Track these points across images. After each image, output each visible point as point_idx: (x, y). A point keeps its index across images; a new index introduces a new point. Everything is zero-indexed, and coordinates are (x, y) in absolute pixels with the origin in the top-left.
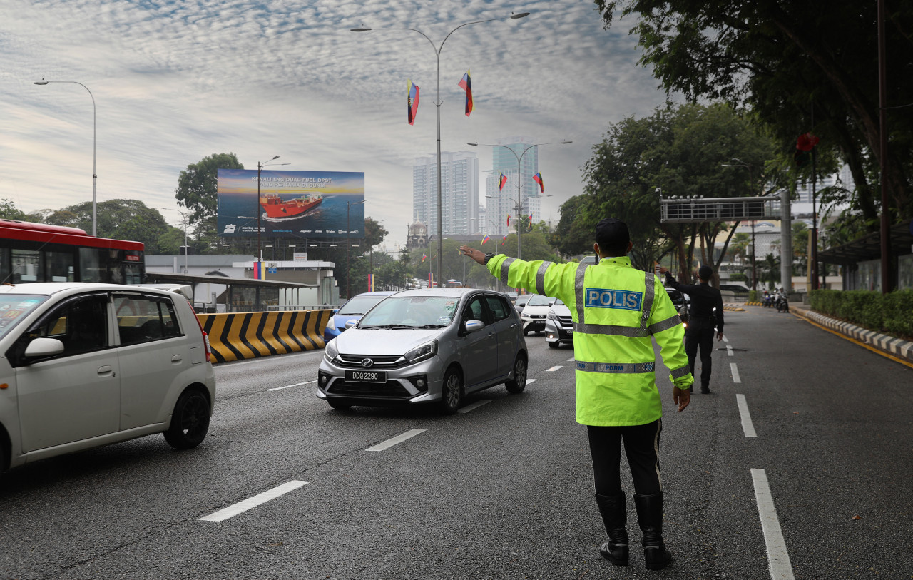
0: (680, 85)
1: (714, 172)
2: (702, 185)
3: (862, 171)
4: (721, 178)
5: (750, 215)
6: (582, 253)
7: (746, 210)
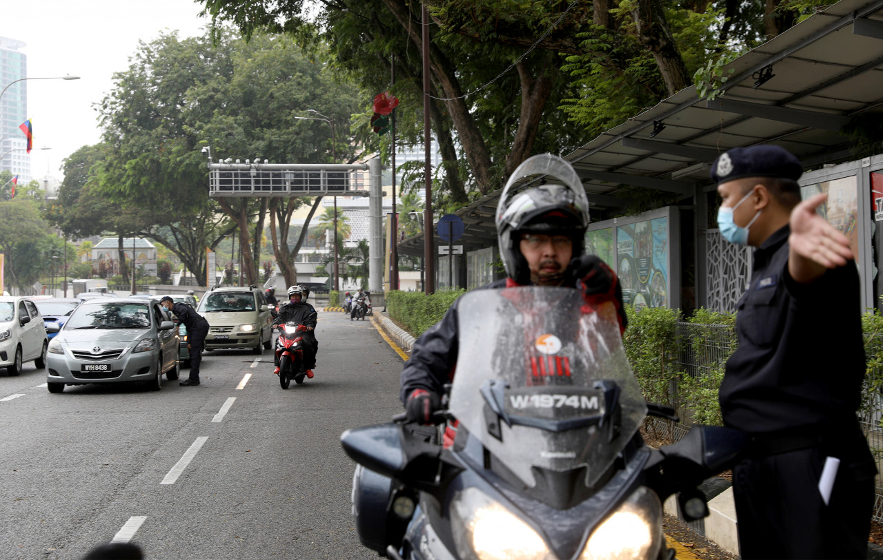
0: (231, 11)
1: (288, 124)
2: (271, 142)
3: (450, 140)
4: (297, 134)
5: (330, 188)
6: (98, 233)
7: (324, 181)
